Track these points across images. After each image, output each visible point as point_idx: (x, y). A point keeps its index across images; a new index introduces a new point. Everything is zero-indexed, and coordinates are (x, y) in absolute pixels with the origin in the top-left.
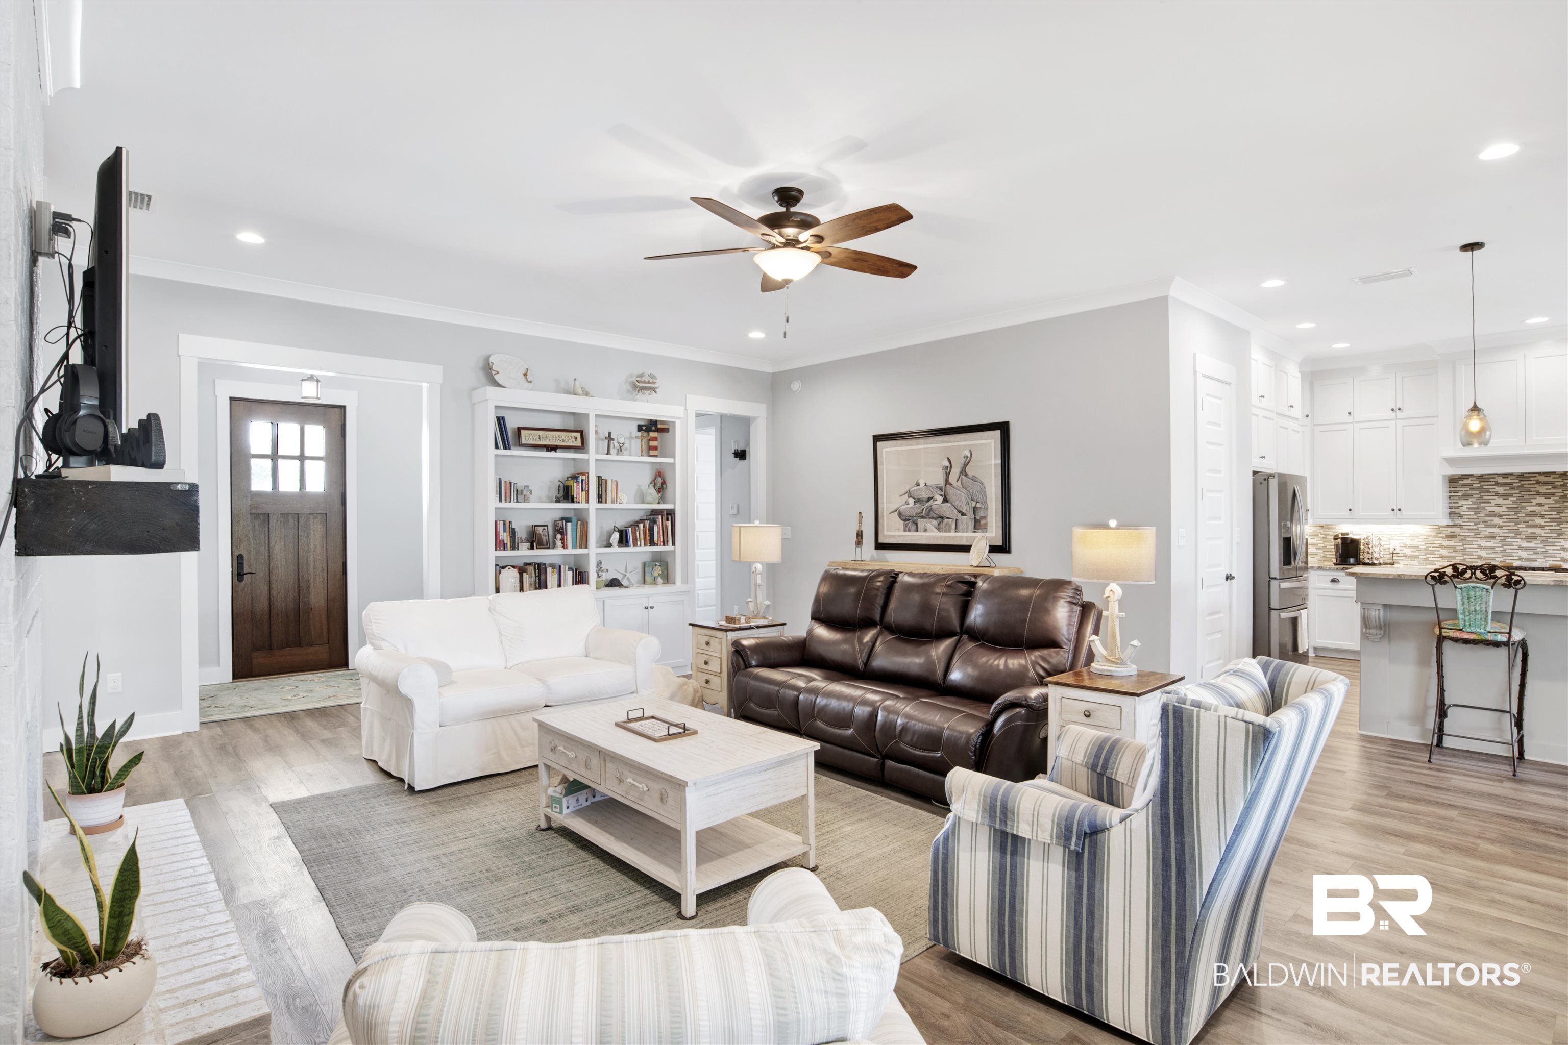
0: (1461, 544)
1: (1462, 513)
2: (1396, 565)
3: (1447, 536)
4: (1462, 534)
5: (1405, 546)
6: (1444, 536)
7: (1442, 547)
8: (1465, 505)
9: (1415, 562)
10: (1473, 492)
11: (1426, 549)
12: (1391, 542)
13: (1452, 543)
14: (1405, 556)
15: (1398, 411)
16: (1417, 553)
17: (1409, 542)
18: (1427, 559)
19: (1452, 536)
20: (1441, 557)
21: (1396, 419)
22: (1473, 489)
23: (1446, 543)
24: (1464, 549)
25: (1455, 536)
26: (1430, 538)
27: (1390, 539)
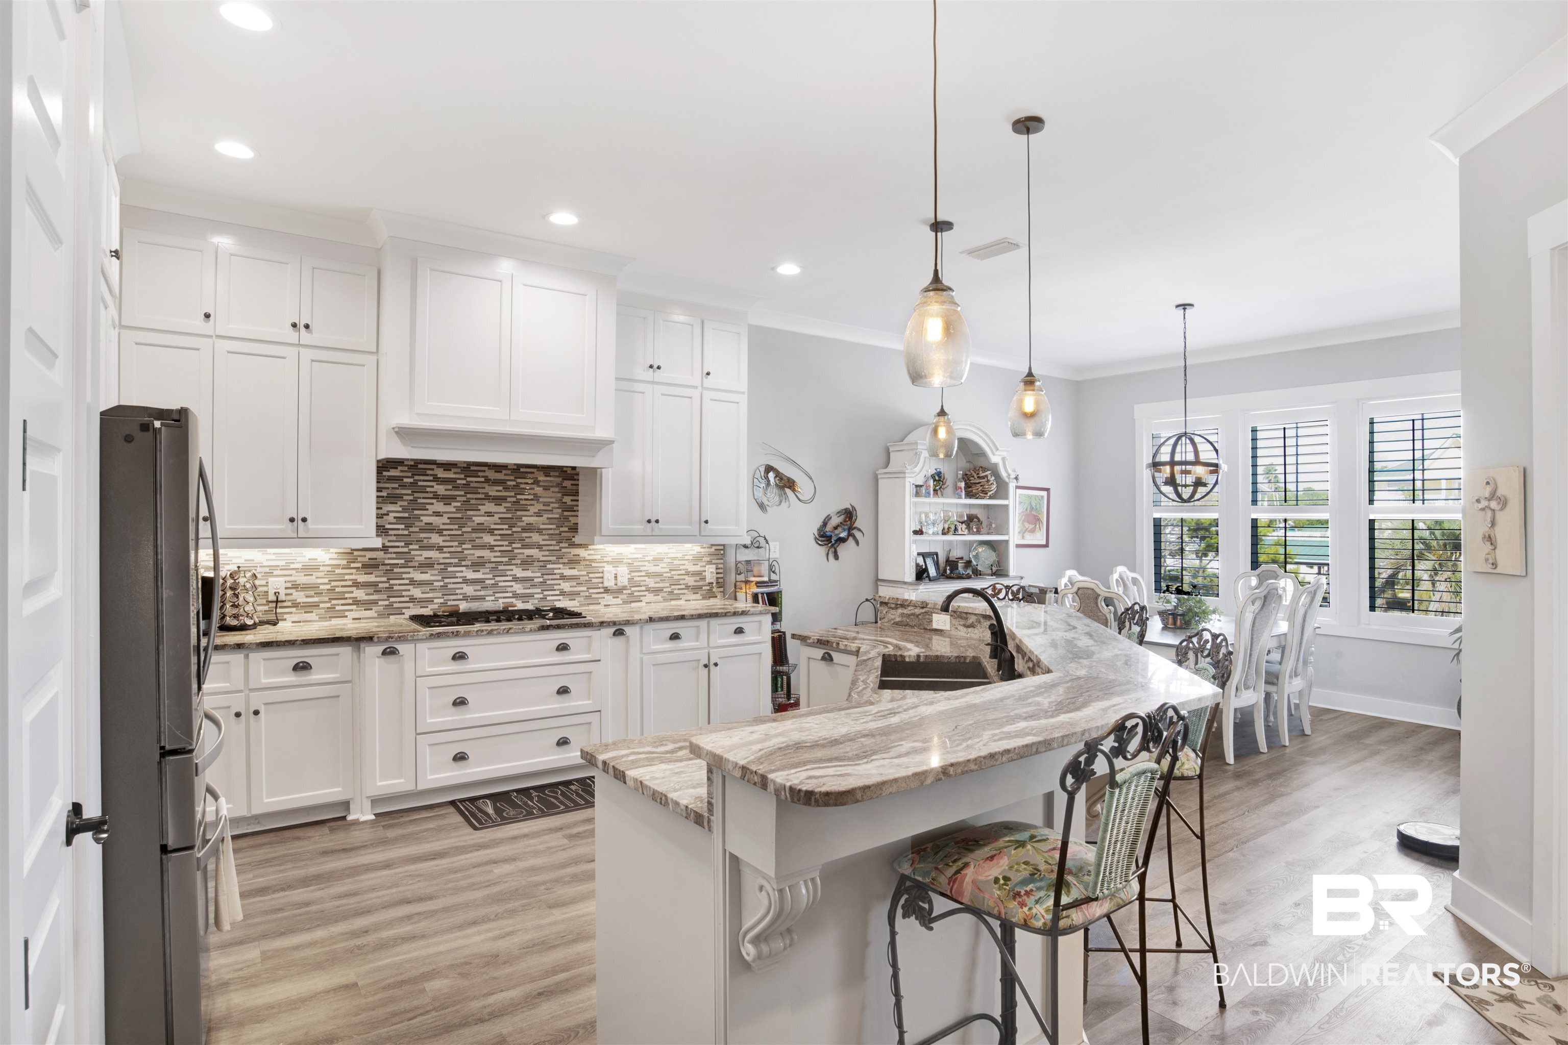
0: (385, 579)
1: (388, 526)
2: (281, 624)
3: (365, 566)
4: (387, 562)
5: (296, 586)
6: (359, 565)
7: (356, 585)
8: (394, 509)
9: (313, 616)
10: (404, 492)
11: (332, 590)
12: (271, 580)
13: (371, 578)
14: (295, 605)
15: (303, 329)
16: (316, 599)
17: (301, 579)
18: (332, 608)
19: (371, 566)
20: (356, 602)
21: (299, 345)
22: (403, 486)
23: (362, 578)
24: (390, 588)
25: (376, 566)
26: (337, 571)
27: (269, 574)
